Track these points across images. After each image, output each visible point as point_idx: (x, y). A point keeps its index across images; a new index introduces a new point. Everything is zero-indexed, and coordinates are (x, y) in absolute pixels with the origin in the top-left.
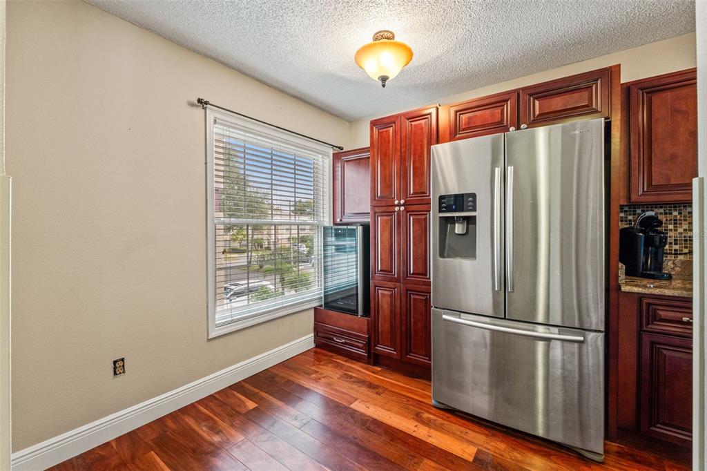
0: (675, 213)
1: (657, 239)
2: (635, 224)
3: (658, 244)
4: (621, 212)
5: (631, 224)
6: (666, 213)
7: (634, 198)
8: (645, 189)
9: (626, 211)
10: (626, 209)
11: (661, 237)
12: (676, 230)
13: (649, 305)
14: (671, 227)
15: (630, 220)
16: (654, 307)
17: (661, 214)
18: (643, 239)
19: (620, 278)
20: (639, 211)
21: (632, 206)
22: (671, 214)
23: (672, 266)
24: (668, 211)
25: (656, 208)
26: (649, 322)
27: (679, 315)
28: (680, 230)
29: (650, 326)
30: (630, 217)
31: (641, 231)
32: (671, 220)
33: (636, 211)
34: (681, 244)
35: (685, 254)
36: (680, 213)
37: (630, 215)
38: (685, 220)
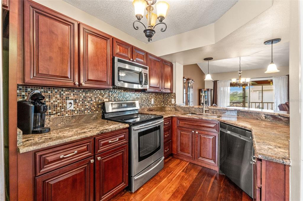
0: (49, 92)
1: (42, 108)
2: (27, 98)
3: (42, 110)
4: (18, 89)
5: (24, 98)
6: (45, 92)
7: (27, 80)
8: (35, 75)
9: (20, 89)
10: (21, 87)
11: (44, 106)
12: (50, 102)
13: (41, 156)
14: (47, 100)
15: (23, 96)
16: (44, 156)
17: (42, 92)
18: (33, 108)
19: (18, 142)
20: (29, 90)
21: (25, 86)
22: (47, 92)
23: (48, 122)
24: (45, 91)
25: (39, 88)
26: (41, 167)
27: (58, 155)
28: (52, 101)
29: (42, 171)
30: (23, 93)
31: (32, 103)
32: (47, 96)
33: (27, 89)
34: (52, 109)
35: (54, 114)
36: (52, 92)
37: (23, 92)
38: (54, 96)
